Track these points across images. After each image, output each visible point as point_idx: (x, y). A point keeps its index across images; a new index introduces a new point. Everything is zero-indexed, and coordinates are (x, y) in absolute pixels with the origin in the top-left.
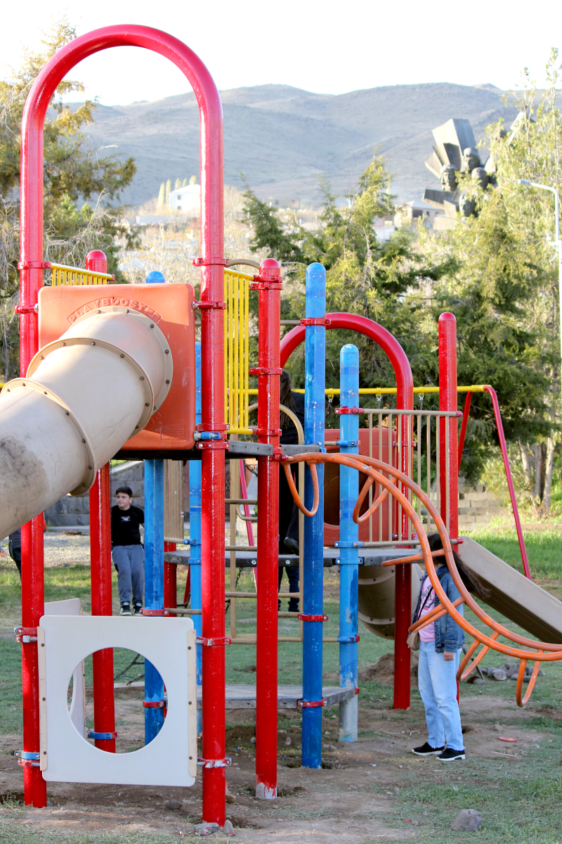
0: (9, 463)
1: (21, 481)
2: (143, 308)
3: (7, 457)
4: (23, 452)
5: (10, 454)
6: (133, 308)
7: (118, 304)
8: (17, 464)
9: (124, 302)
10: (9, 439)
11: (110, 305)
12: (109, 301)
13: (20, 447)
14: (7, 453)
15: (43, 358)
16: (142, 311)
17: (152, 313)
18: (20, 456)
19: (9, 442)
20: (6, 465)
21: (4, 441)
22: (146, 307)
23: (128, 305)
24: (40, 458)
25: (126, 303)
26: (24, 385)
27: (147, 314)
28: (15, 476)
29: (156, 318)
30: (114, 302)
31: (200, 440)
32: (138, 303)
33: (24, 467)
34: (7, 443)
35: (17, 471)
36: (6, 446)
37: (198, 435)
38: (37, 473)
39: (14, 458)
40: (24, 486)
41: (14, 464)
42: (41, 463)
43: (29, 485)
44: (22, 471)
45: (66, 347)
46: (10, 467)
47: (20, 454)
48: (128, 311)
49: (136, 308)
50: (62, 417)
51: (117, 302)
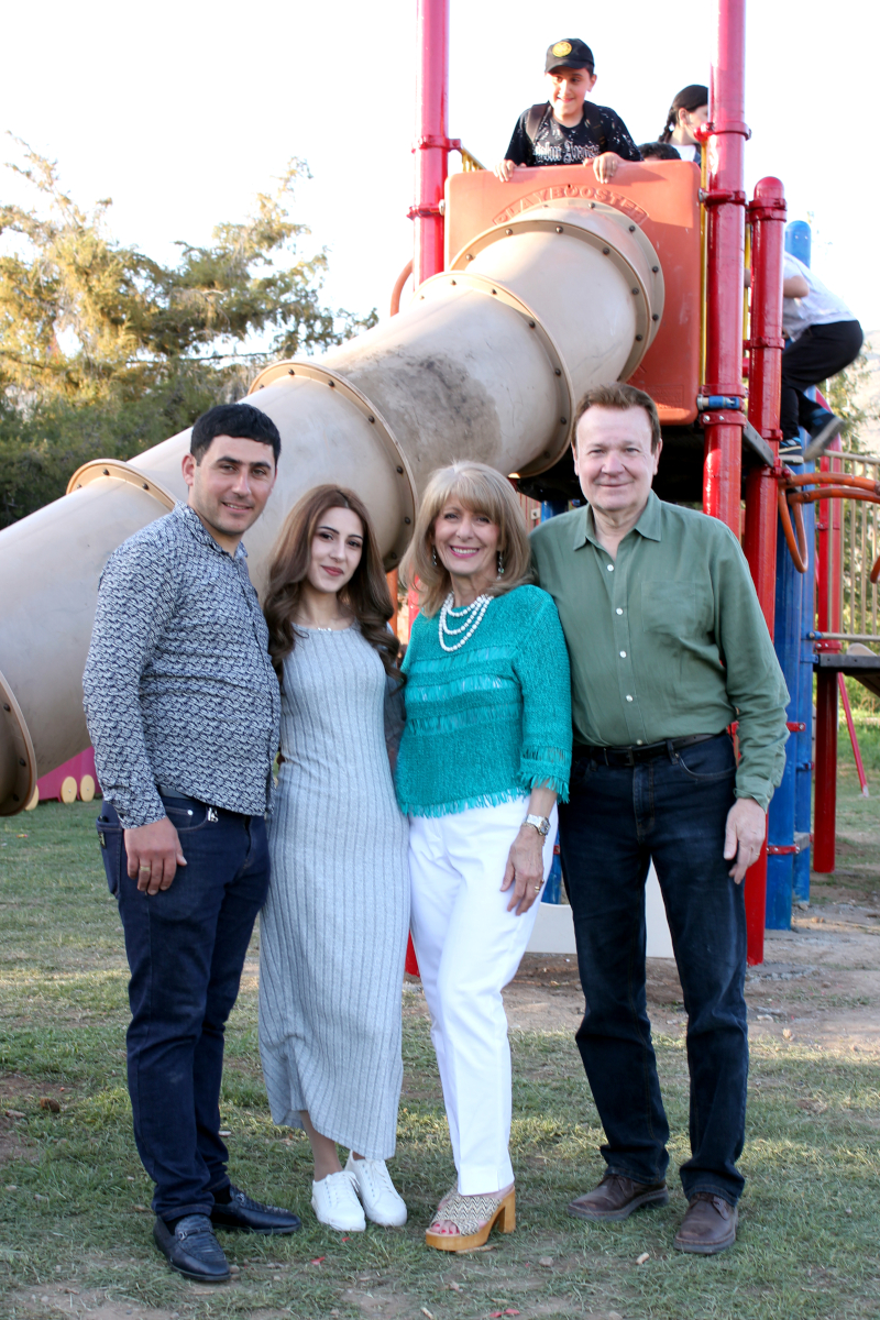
0: (441, 395)
1: (461, 428)
2: (618, 201)
3: (438, 385)
4: (463, 379)
5: (443, 381)
6: (602, 201)
7: (577, 195)
8: (455, 397)
9: (586, 191)
10: (439, 357)
11: (563, 195)
12: (562, 191)
13: (459, 372)
14: (437, 378)
15: (471, 258)
16: (616, 205)
17: (633, 209)
18: (458, 386)
19: (441, 361)
20: (437, 398)
21: (433, 359)
22: (623, 198)
23: (592, 196)
24: (490, 392)
25: (589, 192)
26: (454, 283)
27: (623, 210)
28: (452, 418)
29: (638, 216)
30: (570, 191)
31: (707, 410)
32: (609, 193)
33: (466, 406)
34: (438, 364)
35: (454, 410)
36: (436, 368)
37: (703, 401)
38: (486, 418)
39: (449, 388)
40: (465, 437)
41: (449, 398)
42: (492, 401)
43: (472, 437)
44: (462, 412)
45: (512, 237)
46: (444, 401)
47: (458, 382)
48: (593, 206)
49: (607, 200)
50: (521, 330)
51: (574, 192)
